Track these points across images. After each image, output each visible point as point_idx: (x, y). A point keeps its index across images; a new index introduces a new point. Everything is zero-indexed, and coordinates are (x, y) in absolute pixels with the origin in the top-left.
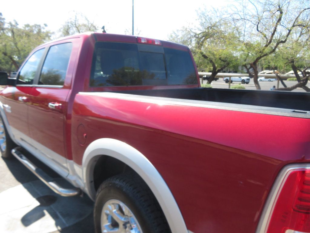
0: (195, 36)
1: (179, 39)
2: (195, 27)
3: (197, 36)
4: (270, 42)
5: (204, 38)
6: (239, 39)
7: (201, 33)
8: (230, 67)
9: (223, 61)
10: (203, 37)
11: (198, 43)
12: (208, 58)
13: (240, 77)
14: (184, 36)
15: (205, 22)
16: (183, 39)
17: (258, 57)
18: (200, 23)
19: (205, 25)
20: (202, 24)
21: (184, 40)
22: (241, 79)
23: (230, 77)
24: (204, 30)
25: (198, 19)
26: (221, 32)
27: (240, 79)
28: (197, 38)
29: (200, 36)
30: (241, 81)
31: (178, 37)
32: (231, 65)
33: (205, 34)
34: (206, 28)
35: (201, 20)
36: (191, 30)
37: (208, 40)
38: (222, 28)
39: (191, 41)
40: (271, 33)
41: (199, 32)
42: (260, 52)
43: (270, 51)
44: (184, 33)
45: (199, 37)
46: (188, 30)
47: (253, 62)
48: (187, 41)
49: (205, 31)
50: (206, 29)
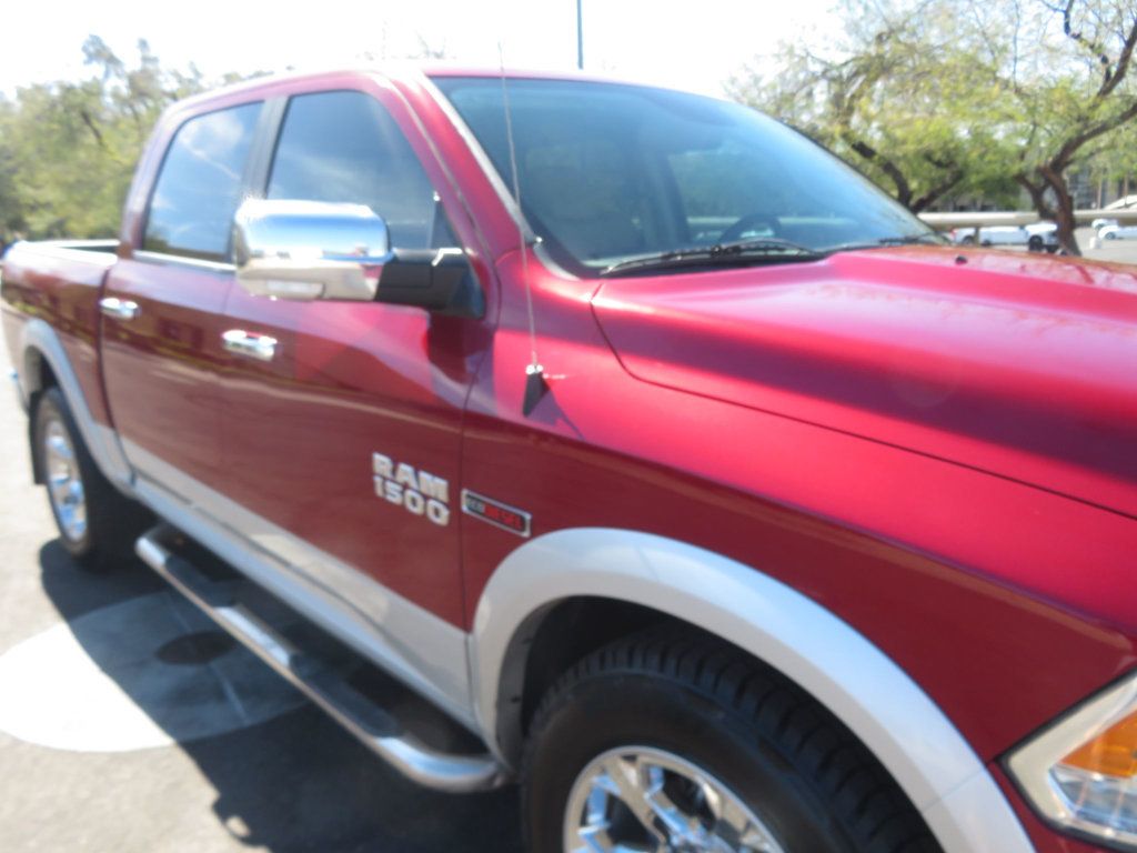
0: (824, 73)
1: (765, 89)
2: (825, 38)
3: (835, 73)
4: (1121, 74)
5: (860, 80)
6: (994, 72)
7: (846, 64)
8: (970, 189)
9: (939, 164)
10: (856, 74)
11: (837, 100)
12: (876, 158)
13: (1022, 227)
14: (782, 76)
15: (862, 18)
16: (779, 90)
17: (1070, 140)
18: (844, 24)
19: (863, 30)
20: (854, 28)
21: (782, 93)
22: (1027, 233)
23: (977, 226)
24: (862, 47)
25: (838, 8)
26: (928, 52)
27: (1022, 232)
28: (833, 80)
29: (845, 72)
30: (1026, 240)
31: (763, 84)
32: (973, 179)
33: (862, 62)
34: (869, 39)
35: (849, 9)
36: (808, 54)
37: (879, 85)
38: (934, 37)
39: (810, 94)
40: (1122, 36)
41: (840, 58)
42: (1079, 119)
43: (1118, 114)
44: (784, 65)
45: (841, 76)
46: (798, 52)
47: (1050, 159)
48: (793, 95)
49: (866, 53)
50: (868, 44)
